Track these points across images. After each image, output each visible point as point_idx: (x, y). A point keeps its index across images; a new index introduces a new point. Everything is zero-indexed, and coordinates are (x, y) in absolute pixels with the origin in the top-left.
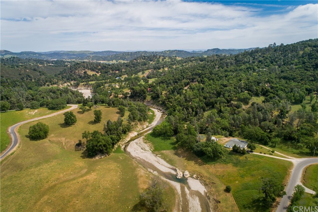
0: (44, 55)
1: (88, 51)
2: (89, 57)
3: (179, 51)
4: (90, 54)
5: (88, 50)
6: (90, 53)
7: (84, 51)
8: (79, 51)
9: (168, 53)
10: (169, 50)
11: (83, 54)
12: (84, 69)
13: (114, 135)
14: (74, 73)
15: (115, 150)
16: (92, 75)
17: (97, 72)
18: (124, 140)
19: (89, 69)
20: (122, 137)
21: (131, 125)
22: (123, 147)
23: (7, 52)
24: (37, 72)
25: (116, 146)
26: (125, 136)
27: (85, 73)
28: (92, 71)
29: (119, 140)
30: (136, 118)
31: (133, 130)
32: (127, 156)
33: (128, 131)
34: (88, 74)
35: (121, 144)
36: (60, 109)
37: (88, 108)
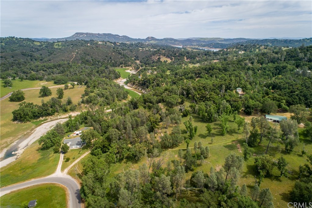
0: (179, 41)
1: (219, 38)
2: (211, 44)
4: (220, 41)
5: (219, 37)
6: (220, 40)
7: (215, 38)
8: (210, 38)
11: (213, 41)
12: (159, 56)
13: (41, 109)
14: (151, 58)
15: (37, 121)
16: (163, 61)
17: (171, 59)
18: (59, 116)
19: (164, 56)
20: (57, 113)
21: (80, 106)
22: (47, 121)
23: (153, 38)
24: (121, 55)
25: (41, 118)
26: (64, 113)
27: (159, 59)
28: (166, 57)
29: (49, 114)
30: (92, 102)
31: (78, 111)
32: (33, 127)
33: (71, 111)
34: (161, 60)
35: (51, 119)
36: (60, 84)
37: (72, 86)
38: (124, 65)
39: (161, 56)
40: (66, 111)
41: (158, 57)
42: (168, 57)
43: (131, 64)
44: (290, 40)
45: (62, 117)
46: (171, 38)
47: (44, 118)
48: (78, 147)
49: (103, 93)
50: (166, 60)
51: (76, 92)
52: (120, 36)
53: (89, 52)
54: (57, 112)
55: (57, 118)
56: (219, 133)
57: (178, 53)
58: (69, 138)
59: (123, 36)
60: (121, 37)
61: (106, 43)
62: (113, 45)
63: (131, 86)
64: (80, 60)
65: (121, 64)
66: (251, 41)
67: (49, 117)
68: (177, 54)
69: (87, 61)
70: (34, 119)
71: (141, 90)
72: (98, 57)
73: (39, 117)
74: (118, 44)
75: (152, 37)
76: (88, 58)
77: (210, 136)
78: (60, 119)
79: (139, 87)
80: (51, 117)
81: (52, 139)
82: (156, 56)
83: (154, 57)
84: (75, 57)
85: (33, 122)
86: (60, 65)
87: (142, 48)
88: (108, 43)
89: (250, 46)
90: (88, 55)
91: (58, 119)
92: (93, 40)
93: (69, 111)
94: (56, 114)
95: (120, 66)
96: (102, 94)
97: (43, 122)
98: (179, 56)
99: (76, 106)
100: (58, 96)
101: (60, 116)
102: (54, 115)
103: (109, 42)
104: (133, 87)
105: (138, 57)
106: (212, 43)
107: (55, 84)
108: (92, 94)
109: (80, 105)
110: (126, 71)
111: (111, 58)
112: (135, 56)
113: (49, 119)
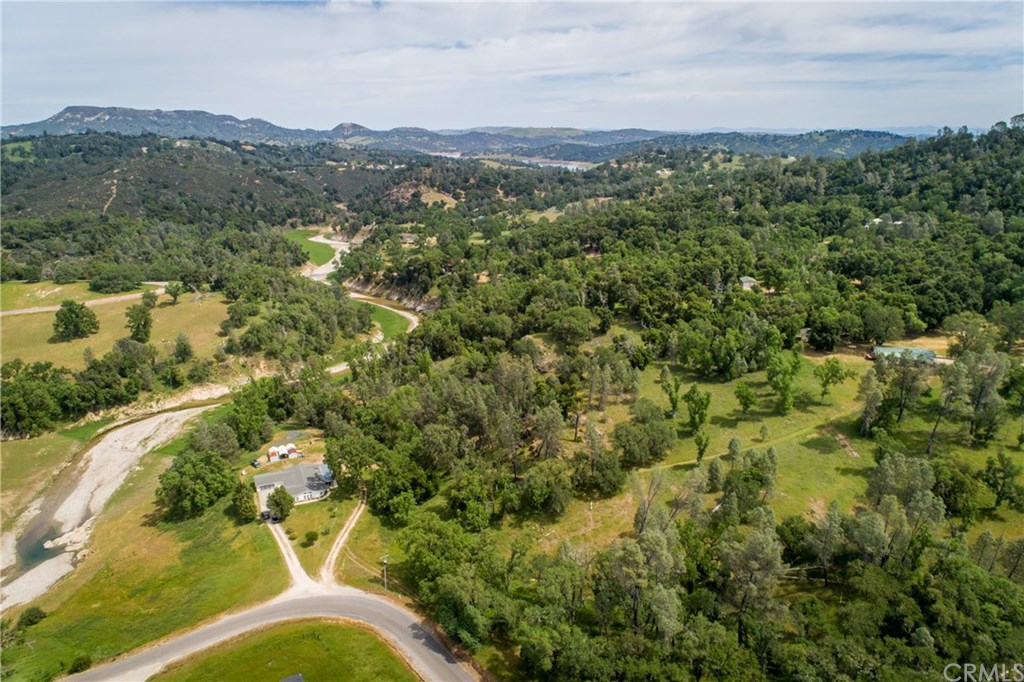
1: (570, 129)
2: (551, 148)
3: (868, 134)
4: (573, 138)
5: (568, 127)
6: (572, 135)
7: (557, 129)
8: (543, 129)
9: (823, 139)
10: (829, 131)
11: (552, 137)
12: (416, 186)
13: (91, 383)
14: (388, 195)
15: (77, 429)
16: (430, 204)
17: (456, 197)
18: (153, 404)
19: (432, 186)
20: (146, 395)
21: (224, 363)
22: (115, 424)
23: (357, 129)
24: (286, 186)
25: (91, 417)
26: (170, 393)
27: (416, 196)
28: (439, 192)
29: (118, 400)
30: (263, 347)
31: (219, 380)
32: (74, 449)
33: (195, 382)
34: (424, 199)
35: (127, 414)
36: (116, 292)
37: (170, 298)
38: (300, 220)
39: (423, 188)
40: (175, 383)
41: (412, 191)
42: (443, 189)
43: (324, 216)
44: (775, 136)
45: (167, 407)
46: (416, 129)
47: (101, 413)
48: (317, 494)
49: (293, 313)
50: (442, 201)
51: (194, 316)
52: (241, 119)
53: (167, 177)
54: (143, 389)
55: (148, 410)
56: (766, 410)
57: (475, 178)
58: (262, 472)
59: (252, 121)
60: (244, 122)
61: (204, 145)
62: (229, 150)
63: (358, 288)
64: (139, 206)
65: (290, 217)
66: (669, 139)
67: (121, 409)
68: (472, 181)
69: (166, 208)
70: (65, 419)
71: (400, 300)
72: (201, 192)
73: (82, 412)
74: (250, 148)
75: (354, 126)
76: (167, 196)
77: (745, 420)
78: (159, 412)
79: (388, 291)
80: (124, 408)
81: (208, 480)
82: (405, 187)
83: (398, 192)
84: (117, 194)
85: (65, 432)
86: (69, 223)
87: (333, 160)
88: (212, 146)
89: (683, 153)
90: (166, 187)
91: (153, 414)
92: (155, 135)
93: (187, 383)
94: (143, 396)
95: (288, 225)
96: (292, 318)
97: (101, 430)
98: (478, 187)
99: (211, 363)
100: (131, 334)
101: (157, 402)
102: (136, 400)
103: (213, 140)
104: (368, 290)
105: (335, 192)
106: (553, 146)
107: (95, 293)
108: (257, 320)
109: (223, 360)
110: (313, 239)
111: (250, 197)
112: (325, 190)
113: (122, 416)
